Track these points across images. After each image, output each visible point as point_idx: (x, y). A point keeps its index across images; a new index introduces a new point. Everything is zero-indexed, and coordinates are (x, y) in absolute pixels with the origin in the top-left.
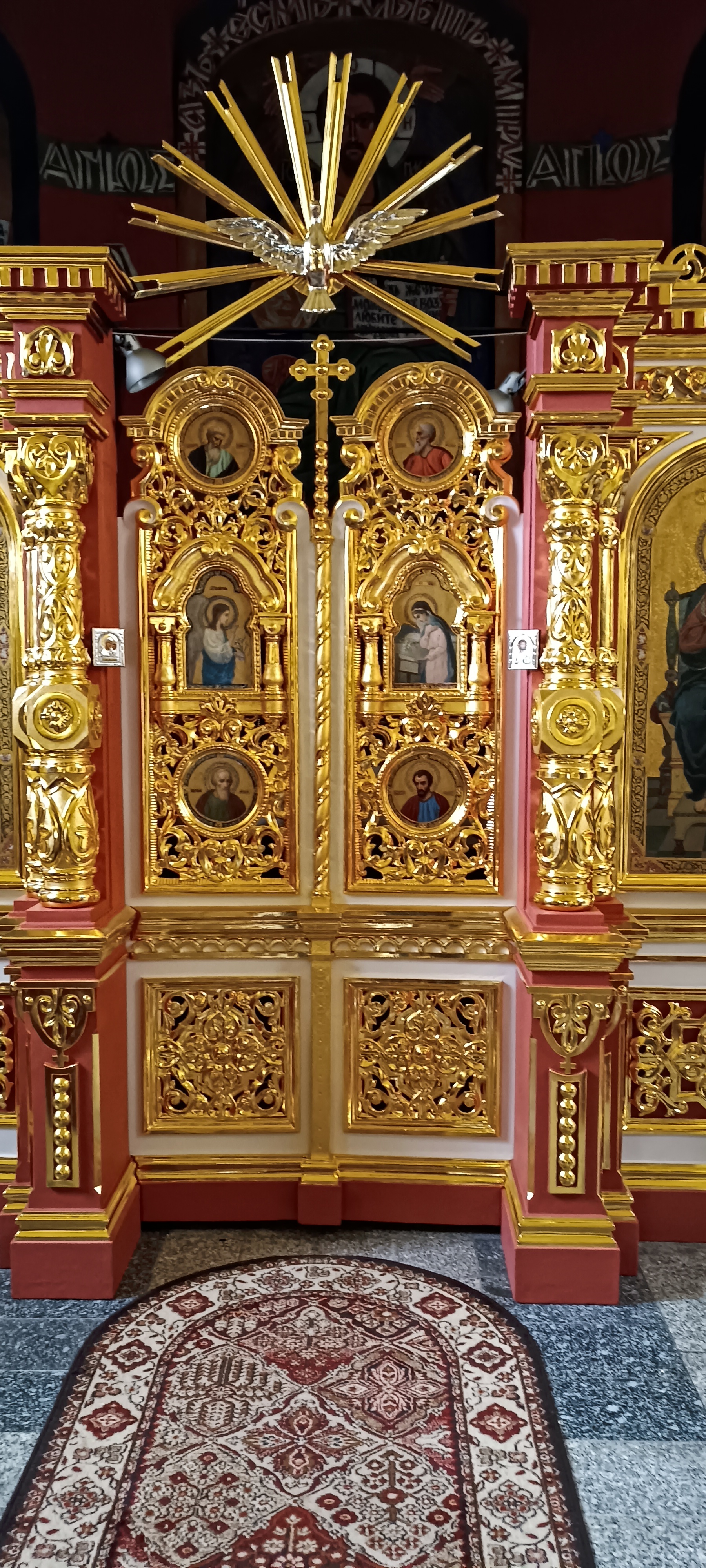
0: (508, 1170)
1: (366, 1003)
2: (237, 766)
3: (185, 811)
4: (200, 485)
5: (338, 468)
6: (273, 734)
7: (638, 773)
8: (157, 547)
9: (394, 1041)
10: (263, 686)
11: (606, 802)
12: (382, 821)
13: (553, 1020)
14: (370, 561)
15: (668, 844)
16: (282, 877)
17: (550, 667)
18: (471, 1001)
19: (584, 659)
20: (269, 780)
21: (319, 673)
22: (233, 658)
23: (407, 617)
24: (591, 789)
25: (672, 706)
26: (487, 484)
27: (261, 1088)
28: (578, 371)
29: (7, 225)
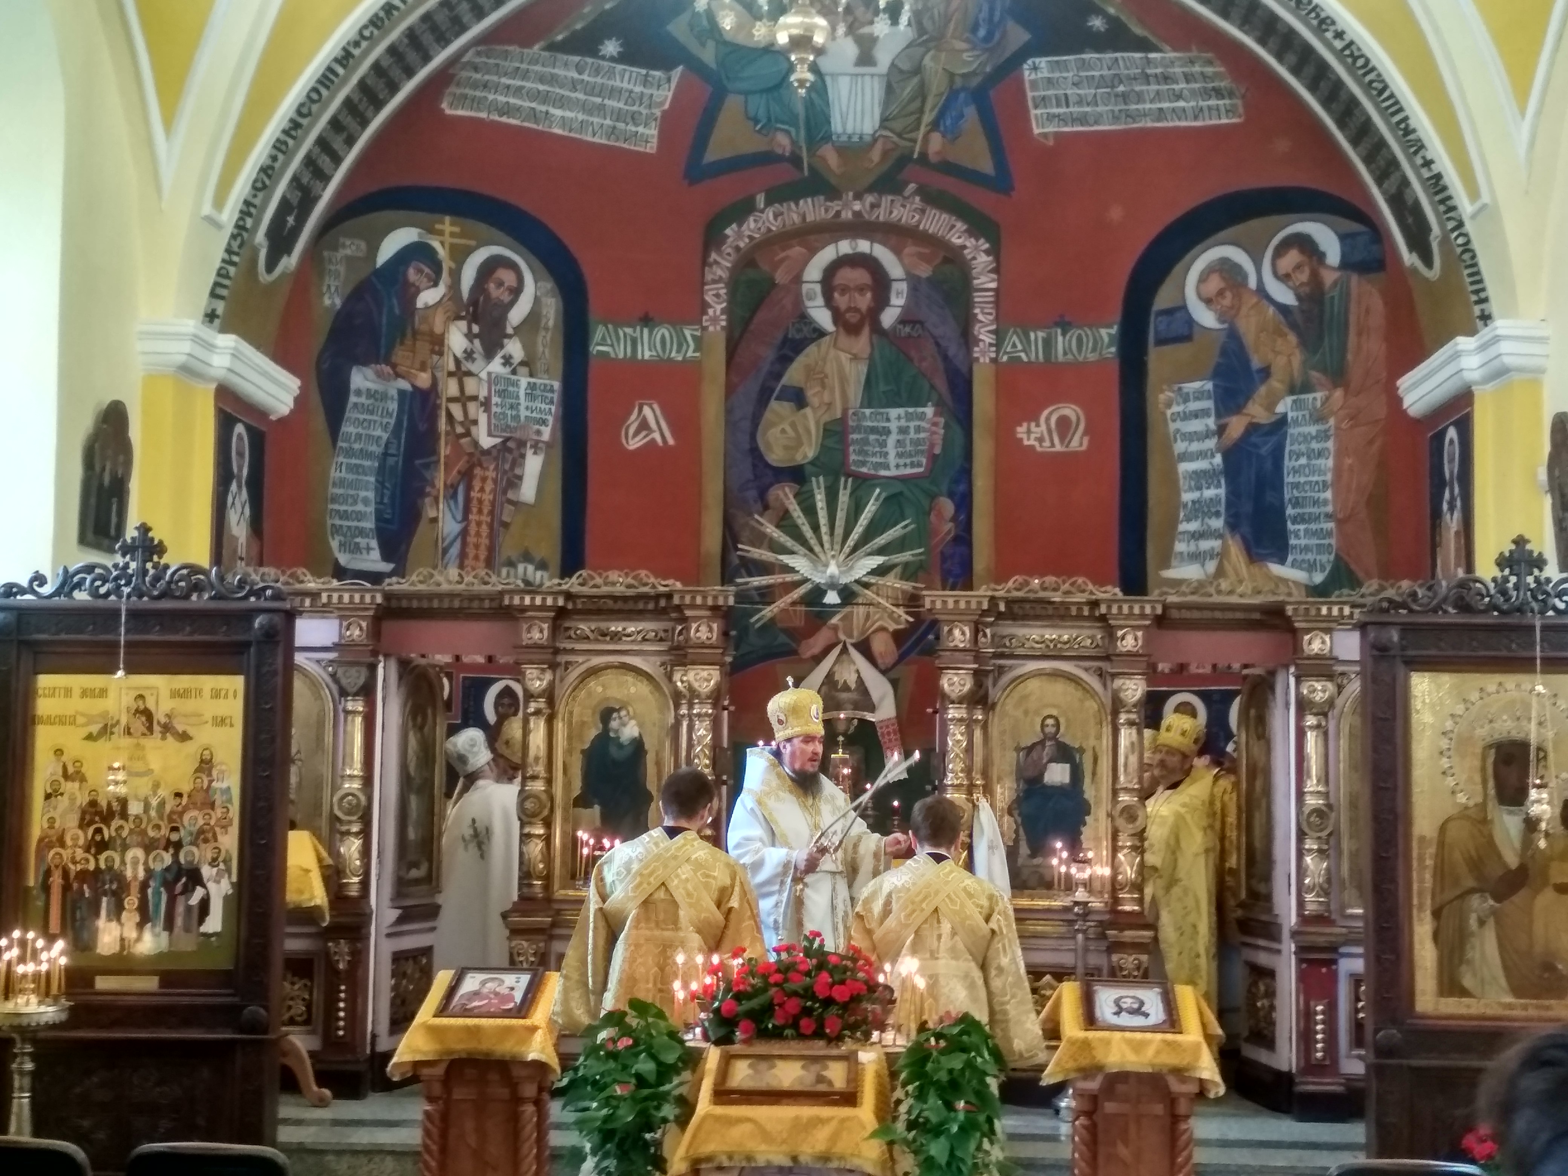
15: (1022, 882)
19: (963, 783)
25: (1019, 807)
29: (557, 385)
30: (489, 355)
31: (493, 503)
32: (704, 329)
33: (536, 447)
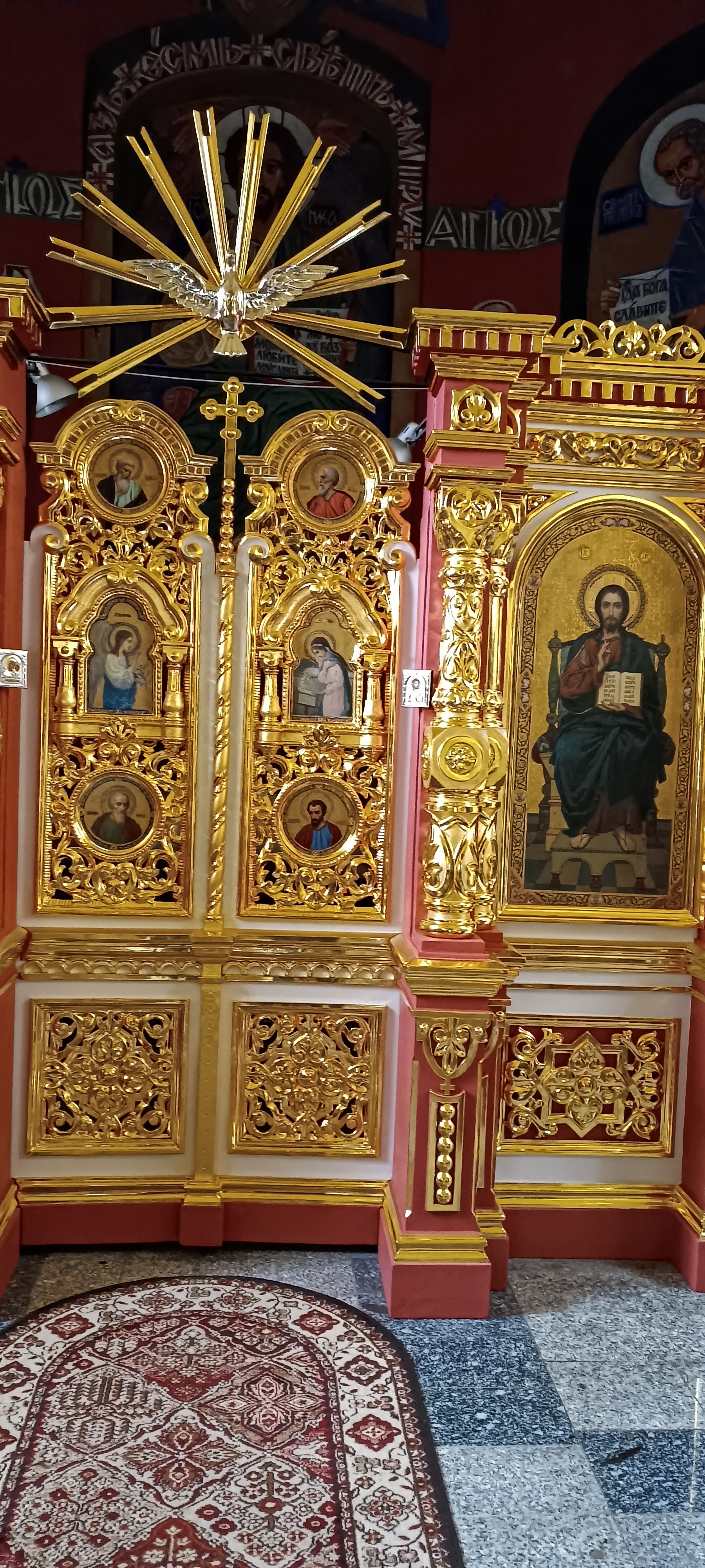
0: (387, 1190)
1: (254, 1027)
2: (134, 789)
3: (81, 834)
4: (108, 513)
5: (244, 506)
6: (172, 760)
7: (519, 809)
8: (63, 571)
9: (281, 1063)
10: (163, 713)
11: (489, 836)
12: (276, 848)
13: (435, 1043)
14: (272, 596)
15: (545, 877)
16: (175, 901)
17: (441, 706)
18: (356, 1025)
19: (473, 700)
20: (166, 805)
21: (220, 702)
22: (135, 684)
23: (306, 652)
24: (476, 822)
25: (552, 747)
26: (386, 530)
27: (146, 1110)
28: (476, 430)
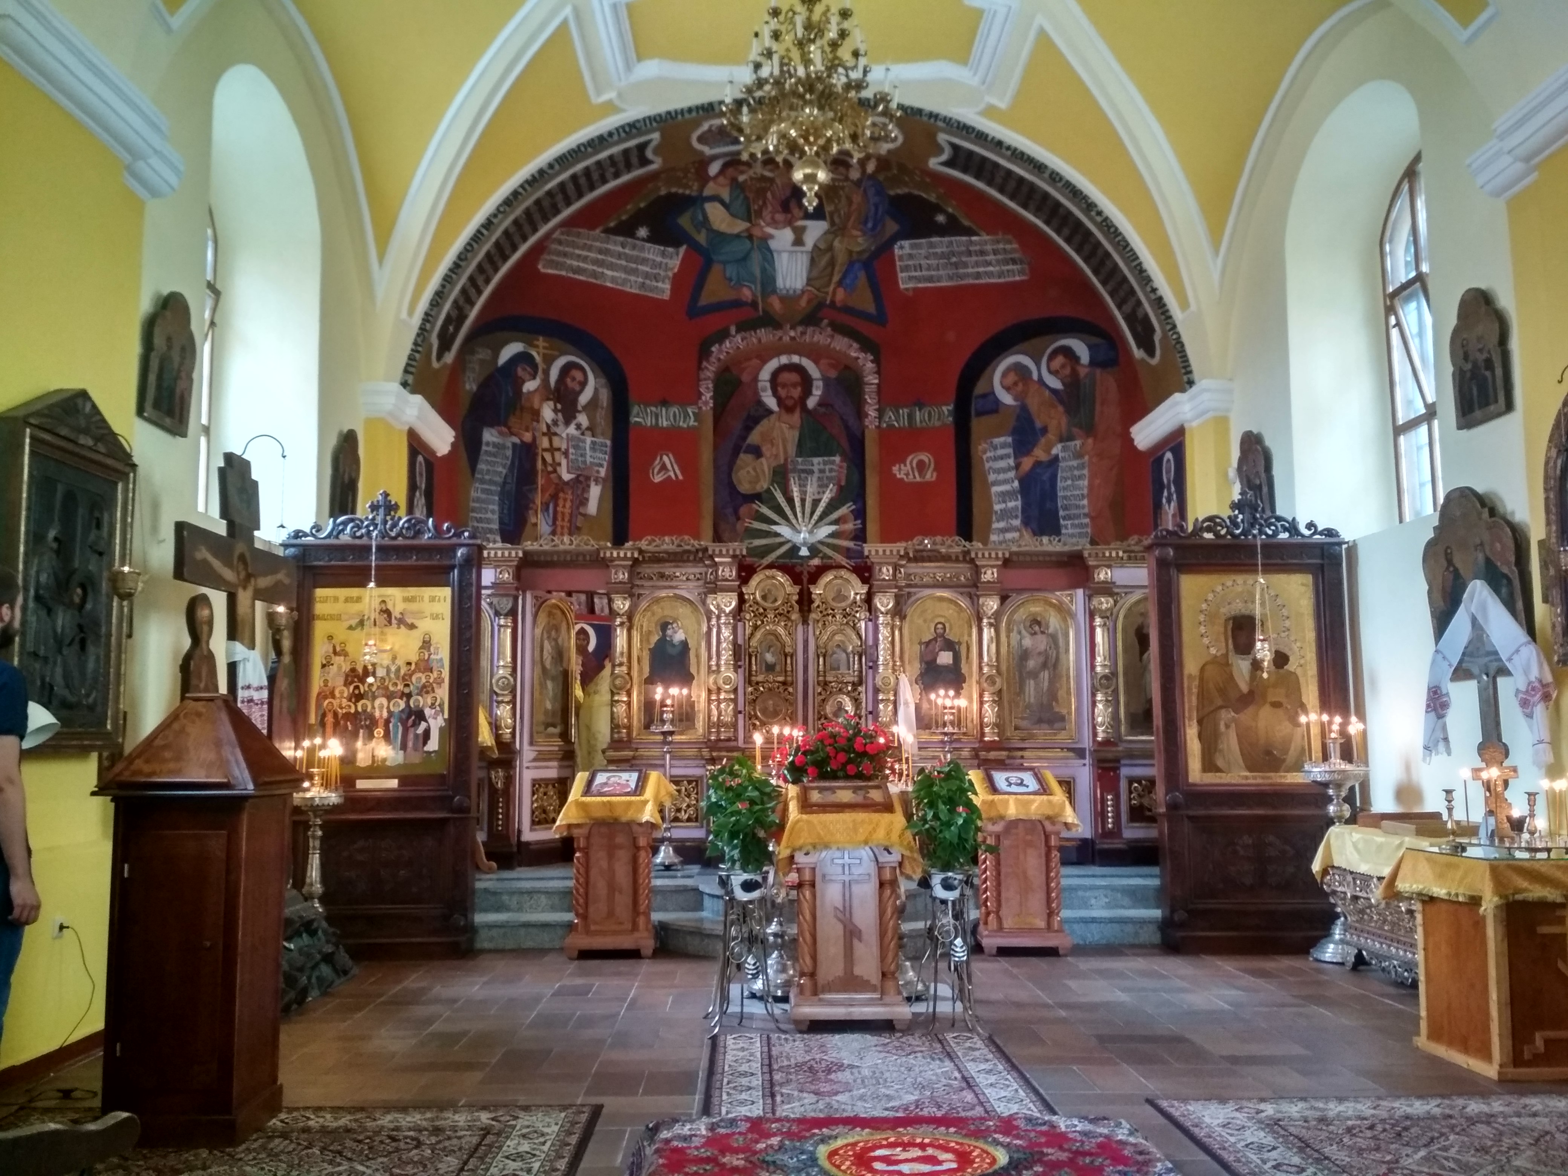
2: (777, 699)
3: (759, 714)
5: (811, 601)
6: (789, 688)
14: (821, 631)
17: (880, 665)
19: (890, 662)
20: (787, 704)
21: (805, 667)
22: (776, 663)
24: (893, 703)
28: (885, 579)
29: (609, 443)
30: (567, 423)
31: (571, 515)
32: (700, 408)
33: (596, 481)
